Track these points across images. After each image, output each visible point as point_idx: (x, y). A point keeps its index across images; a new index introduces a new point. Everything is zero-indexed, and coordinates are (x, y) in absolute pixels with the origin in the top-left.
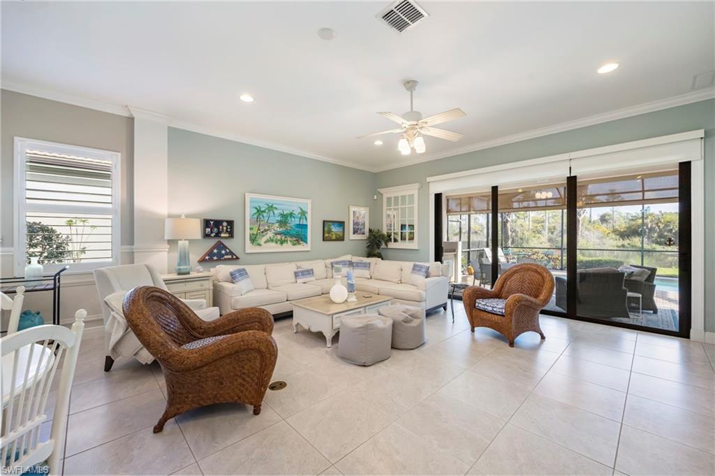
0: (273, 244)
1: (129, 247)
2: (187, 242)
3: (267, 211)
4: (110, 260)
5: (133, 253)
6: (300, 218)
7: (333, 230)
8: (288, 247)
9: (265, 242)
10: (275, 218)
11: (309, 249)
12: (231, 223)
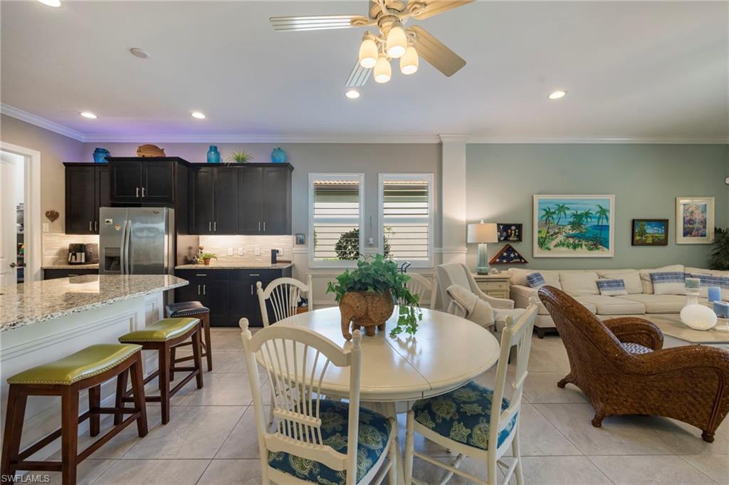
0: (565, 249)
1: (439, 249)
2: (486, 245)
3: (557, 212)
4: (427, 259)
5: (442, 254)
6: (599, 219)
7: (648, 231)
8: (583, 252)
9: (555, 246)
10: (566, 219)
11: (612, 256)
12: (519, 227)
